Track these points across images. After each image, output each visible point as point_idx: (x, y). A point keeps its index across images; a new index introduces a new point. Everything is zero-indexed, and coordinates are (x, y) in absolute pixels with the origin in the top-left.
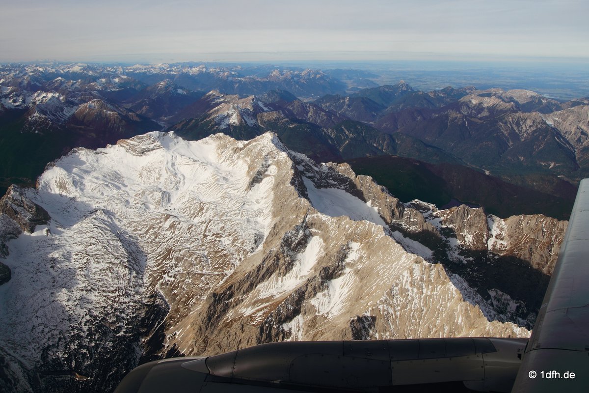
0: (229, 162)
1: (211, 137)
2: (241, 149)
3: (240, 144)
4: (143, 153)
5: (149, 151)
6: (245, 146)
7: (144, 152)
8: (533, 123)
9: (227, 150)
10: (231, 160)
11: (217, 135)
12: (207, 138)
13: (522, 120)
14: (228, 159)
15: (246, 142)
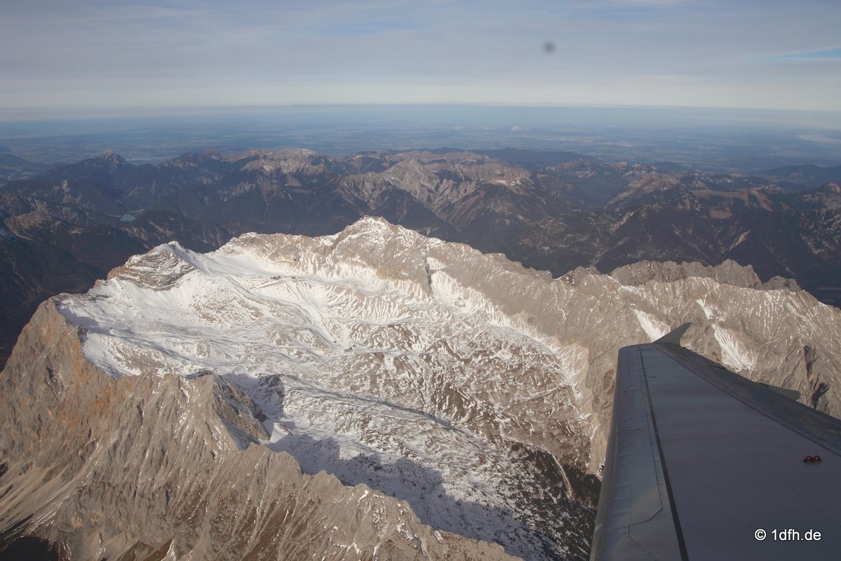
0: (323, 270)
1: (234, 242)
2: (332, 248)
3: (326, 241)
4: (169, 283)
5: (177, 278)
6: (336, 242)
7: (171, 281)
8: (375, 185)
9: (302, 254)
10: (325, 266)
11: (243, 237)
12: (228, 245)
13: (359, 184)
14: (320, 266)
15: (335, 237)
